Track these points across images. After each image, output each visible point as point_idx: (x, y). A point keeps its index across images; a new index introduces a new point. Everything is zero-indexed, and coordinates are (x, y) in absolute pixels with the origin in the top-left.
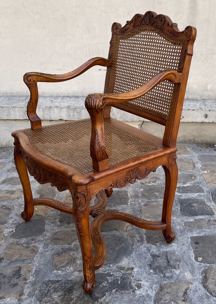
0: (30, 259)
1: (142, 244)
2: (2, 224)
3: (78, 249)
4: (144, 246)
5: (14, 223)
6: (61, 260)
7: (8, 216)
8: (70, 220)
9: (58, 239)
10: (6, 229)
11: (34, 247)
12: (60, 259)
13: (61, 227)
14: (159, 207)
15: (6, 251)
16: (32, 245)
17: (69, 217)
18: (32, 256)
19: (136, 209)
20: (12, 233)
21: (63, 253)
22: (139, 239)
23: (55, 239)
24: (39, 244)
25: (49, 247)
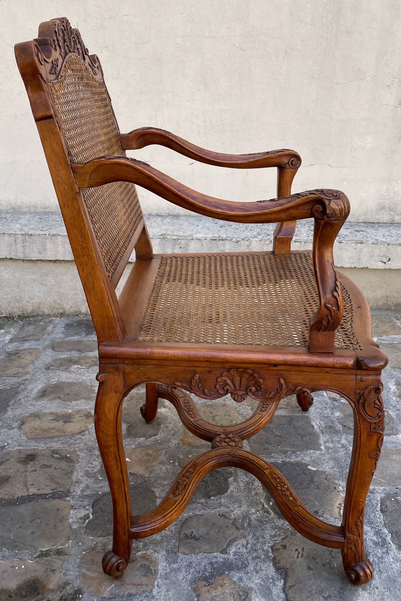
0: (144, 592)
1: (387, 552)
2: (60, 497)
3: (246, 566)
4: (393, 559)
5: (85, 493)
6: (216, 596)
7: (69, 478)
8: (208, 489)
9: (194, 538)
10: (72, 512)
11: (147, 559)
12: (214, 594)
13: (194, 506)
14: (391, 457)
15: (84, 570)
16: (139, 553)
17: (204, 481)
18: (147, 585)
19: (341, 461)
20: (87, 521)
21: (215, 576)
22: (374, 538)
23: (187, 537)
24: (155, 551)
25: (179, 560)
